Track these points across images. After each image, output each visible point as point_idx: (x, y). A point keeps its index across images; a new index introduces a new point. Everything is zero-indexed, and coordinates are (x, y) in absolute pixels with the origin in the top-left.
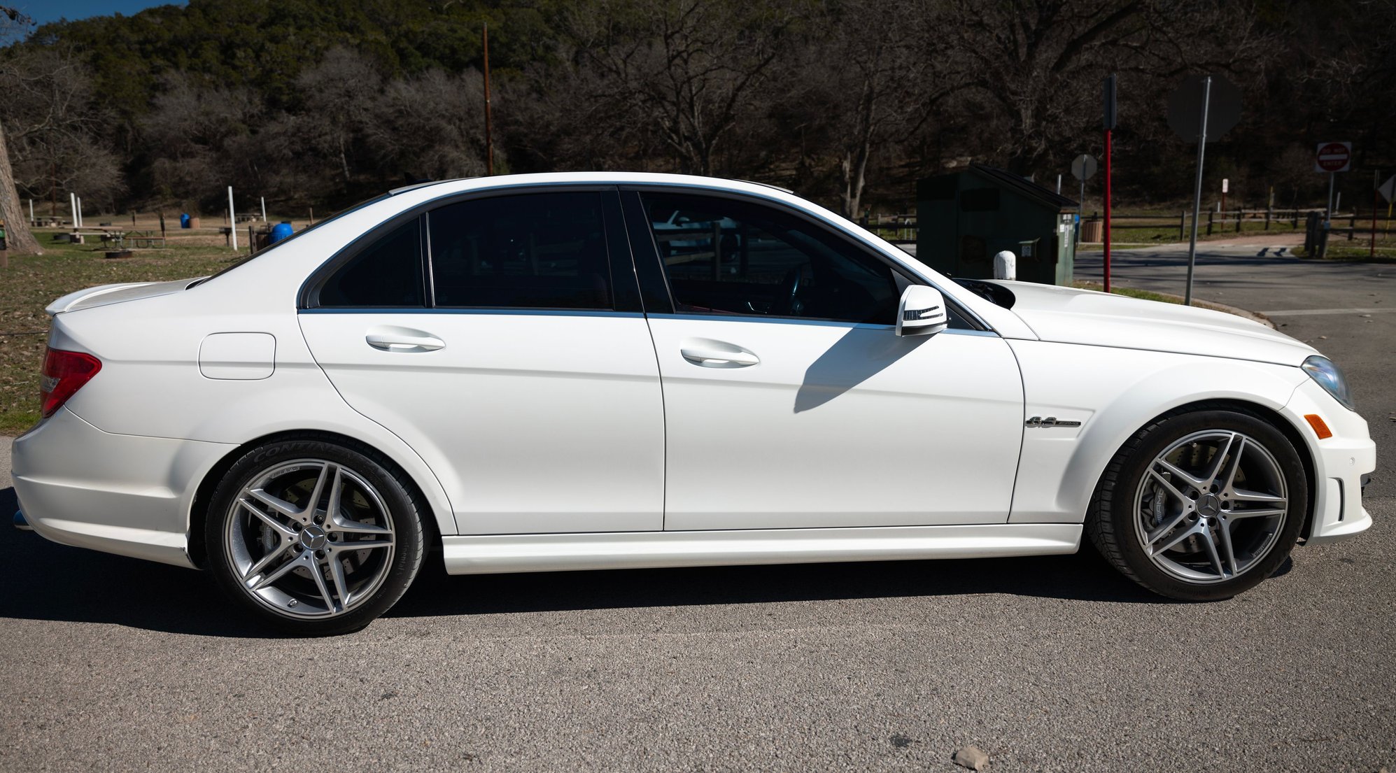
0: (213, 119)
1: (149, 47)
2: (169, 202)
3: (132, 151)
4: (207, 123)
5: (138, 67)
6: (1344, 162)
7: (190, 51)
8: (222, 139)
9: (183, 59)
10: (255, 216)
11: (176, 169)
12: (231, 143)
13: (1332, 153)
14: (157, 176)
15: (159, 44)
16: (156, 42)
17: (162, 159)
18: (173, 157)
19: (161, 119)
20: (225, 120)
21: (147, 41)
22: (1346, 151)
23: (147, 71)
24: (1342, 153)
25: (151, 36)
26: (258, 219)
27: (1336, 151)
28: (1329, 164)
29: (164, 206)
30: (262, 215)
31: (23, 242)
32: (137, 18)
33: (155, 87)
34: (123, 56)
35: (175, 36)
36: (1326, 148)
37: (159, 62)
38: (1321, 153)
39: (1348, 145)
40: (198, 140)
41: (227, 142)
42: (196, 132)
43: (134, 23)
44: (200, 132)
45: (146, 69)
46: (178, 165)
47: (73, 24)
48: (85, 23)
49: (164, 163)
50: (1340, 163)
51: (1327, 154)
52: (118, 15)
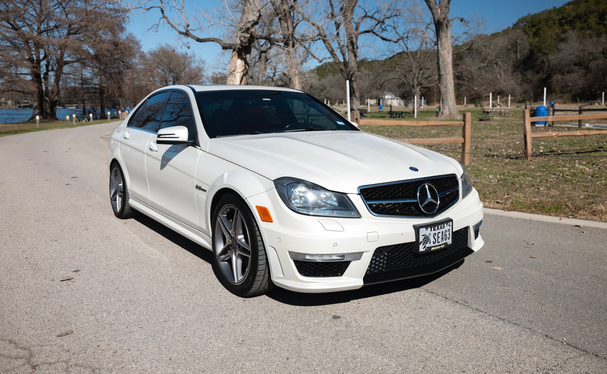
0: (586, 53)
1: (564, 21)
2: (558, 96)
3: (547, 71)
4: (582, 55)
5: (556, 31)
7: (583, 20)
8: (588, 63)
9: (578, 24)
10: (597, 102)
11: (563, 79)
12: (593, 64)
14: (554, 83)
15: (569, 19)
16: (568, 18)
17: (557, 75)
18: (563, 74)
19: (560, 55)
20: (591, 53)
21: (563, 18)
23: (560, 33)
25: (566, 15)
26: (599, 104)
29: (556, 98)
30: (602, 101)
31: (454, 113)
32: (562, 7)
33: (562, 40)
34: (551, 27)
35: (577, 14)
37: (566, 27)
40: (576, 64)
41: (591, 64)
42: (576, 60)
43: (560, 11)
44: (578, 60)
45: (560, 32)
46: (565, 77)
47: (534, 15)
48: (538, 14)
49: (558, 77)
52: (555, 8)
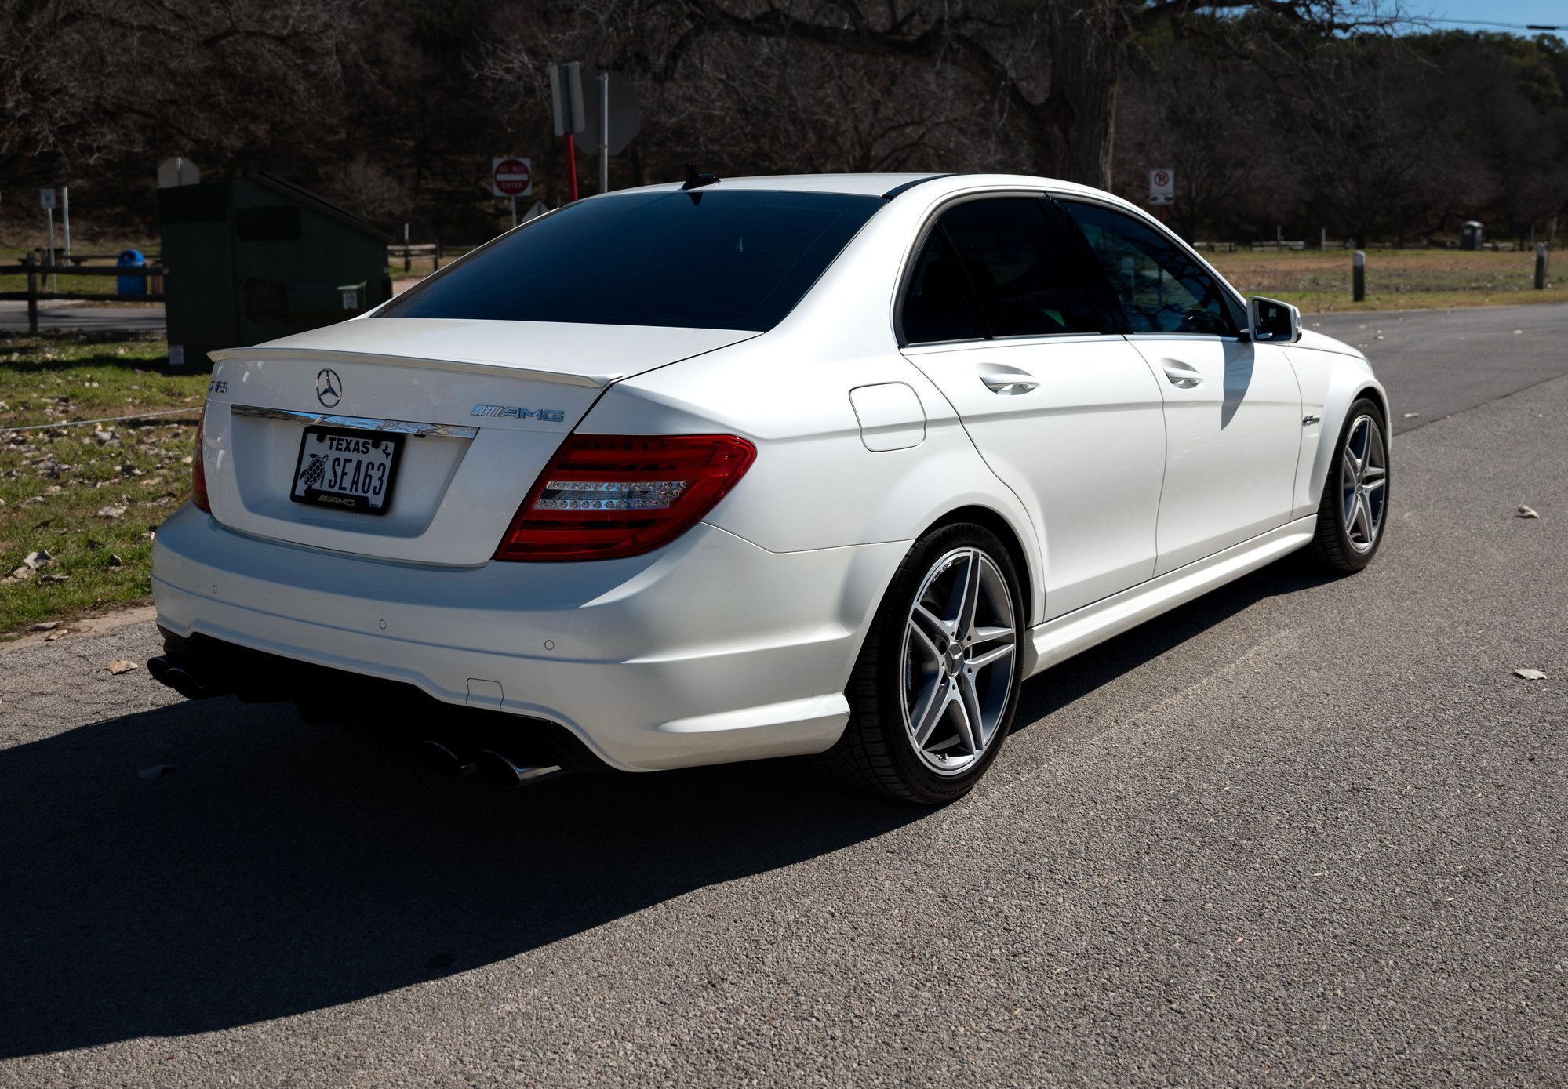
6: (525, 184)
13: (510, 172)
22: (525, 171)
24: (522, 172)
27: (514, 169)
28: (508, 185)
36: (503, 164)
38: (498, 171)
39: (527, 162)
50: (520, 185)
51: (504, 173)
